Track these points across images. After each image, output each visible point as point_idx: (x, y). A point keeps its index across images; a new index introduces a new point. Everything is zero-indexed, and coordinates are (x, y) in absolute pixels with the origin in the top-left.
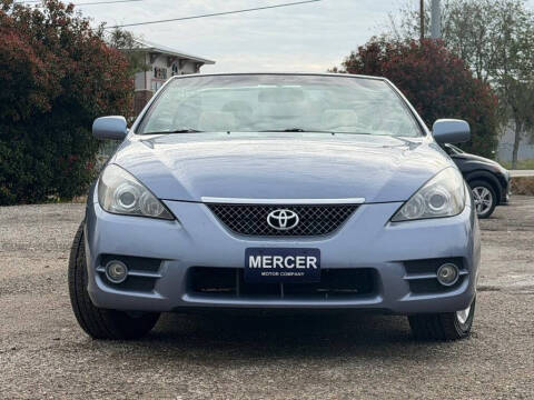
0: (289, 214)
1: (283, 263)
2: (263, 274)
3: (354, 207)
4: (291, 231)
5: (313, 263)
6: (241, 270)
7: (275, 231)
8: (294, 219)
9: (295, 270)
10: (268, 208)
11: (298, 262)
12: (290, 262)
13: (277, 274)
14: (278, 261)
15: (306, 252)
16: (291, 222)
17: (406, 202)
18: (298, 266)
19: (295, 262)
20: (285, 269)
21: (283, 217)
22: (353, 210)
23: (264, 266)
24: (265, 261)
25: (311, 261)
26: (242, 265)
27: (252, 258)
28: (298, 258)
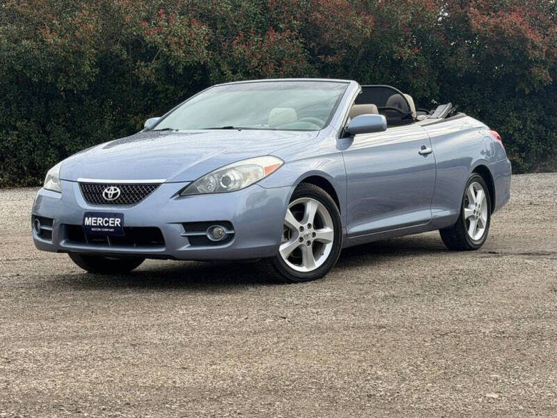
0: (115, 190)
1: (102, 223)
2: (93, 229)
3: (156, 185)
4: (114, 201)
5: (118, 223)
6: (80, 226)
7: (106, 201)
8: (118, 193)
9: (108, 227)
10: (106, 185)
11: (110, 222)
12: (106, 222)
13: (99, 229)
14: (100, 221)
15: (115, 215)
16: (115, 195)
17: (193, 182)
18: (110, 225)
19: (108, 222)
20: (104, 227)
21: (111, 191)
22: (156, 187)
23: (93, 224)
24: (93, 221)
25: (117, 222)
26: (81, 223)
27: (87, 219)
28: (111, 219)
